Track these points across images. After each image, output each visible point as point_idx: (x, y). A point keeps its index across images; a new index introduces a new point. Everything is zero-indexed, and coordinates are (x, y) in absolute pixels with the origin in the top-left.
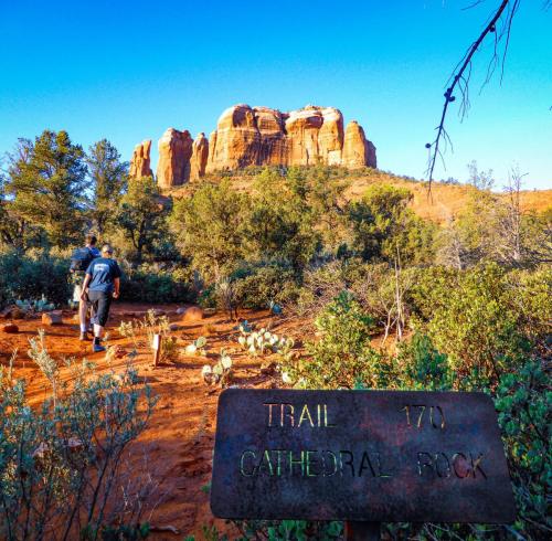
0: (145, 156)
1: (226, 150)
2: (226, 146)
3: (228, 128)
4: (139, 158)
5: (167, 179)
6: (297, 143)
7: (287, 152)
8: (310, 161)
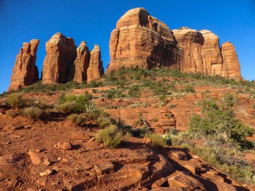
0: (32, 53)
1: (133, 48)
2: (133, 43)
3: (135, 26)
4: (25, 54)
5: (53, 76)
6: (187, 53)
7: (180, 60)
8: (197, 70)
